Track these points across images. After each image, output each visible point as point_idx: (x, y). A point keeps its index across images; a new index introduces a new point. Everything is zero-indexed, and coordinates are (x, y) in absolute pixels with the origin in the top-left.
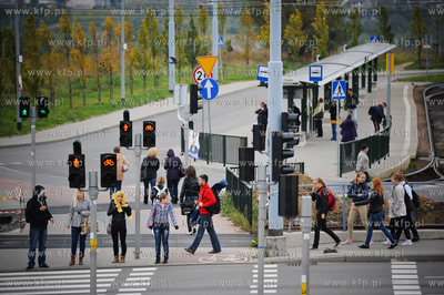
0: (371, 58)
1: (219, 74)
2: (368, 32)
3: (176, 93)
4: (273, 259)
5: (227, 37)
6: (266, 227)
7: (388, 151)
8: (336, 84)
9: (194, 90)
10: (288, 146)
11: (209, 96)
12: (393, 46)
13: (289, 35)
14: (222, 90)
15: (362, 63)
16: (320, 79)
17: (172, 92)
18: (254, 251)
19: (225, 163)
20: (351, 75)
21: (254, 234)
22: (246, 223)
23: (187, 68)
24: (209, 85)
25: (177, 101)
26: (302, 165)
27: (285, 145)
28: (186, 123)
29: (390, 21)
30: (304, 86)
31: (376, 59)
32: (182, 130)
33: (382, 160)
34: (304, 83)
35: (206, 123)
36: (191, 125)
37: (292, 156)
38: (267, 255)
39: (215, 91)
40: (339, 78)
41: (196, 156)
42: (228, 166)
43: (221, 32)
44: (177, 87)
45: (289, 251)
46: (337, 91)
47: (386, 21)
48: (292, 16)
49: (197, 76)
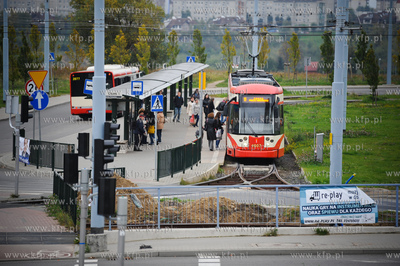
0: (187, 75)
1: (50, 87)
2: (186, 52)
3: (8, 104)
4: (94, 254)
5: (58, 54)
6: (88, 226)
7: (200, 159)
8: (154, 98)
9: (25, 100)
10: (109, 152)
11: (40, 107)
12: (207, 66)
13: (115, 53)
14: (52, 102)
15: (179, 79)
16: (141, 93)
17: (5, 102)
18: (77, 248)
19: (53, 167)
20: (169, 90)
21: (77, 232)
22: (70, 221)
23: (20, 81)
24: (39, 97)
25: (9, 111)
26: (123, 170)
27: (106, 151)
28: (17, 130)
29: (204, 43)
30: (127, 99)
31: (191, 77)
32: (14, 137)
33: (194, 167)
34: (127, 97)
35: (37, 131)
36: (22, 133)
37: (112, 161)
38: (88, 251)
39: (45, 102)
40: (158, 93)
41: (27, 161)
42: (56, 170)
43: (52, 49)
44: (9, 98)
45: (109, 247)
46: (155, 104)
47: (200, 43)
48: (118, 36)
49: (29, 88)
